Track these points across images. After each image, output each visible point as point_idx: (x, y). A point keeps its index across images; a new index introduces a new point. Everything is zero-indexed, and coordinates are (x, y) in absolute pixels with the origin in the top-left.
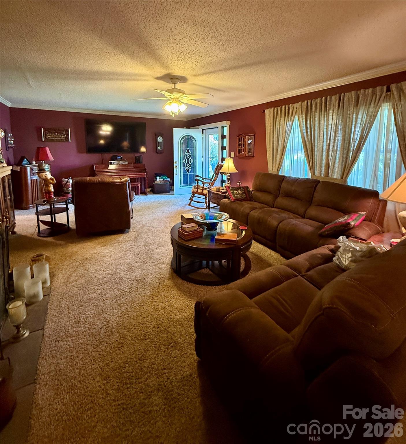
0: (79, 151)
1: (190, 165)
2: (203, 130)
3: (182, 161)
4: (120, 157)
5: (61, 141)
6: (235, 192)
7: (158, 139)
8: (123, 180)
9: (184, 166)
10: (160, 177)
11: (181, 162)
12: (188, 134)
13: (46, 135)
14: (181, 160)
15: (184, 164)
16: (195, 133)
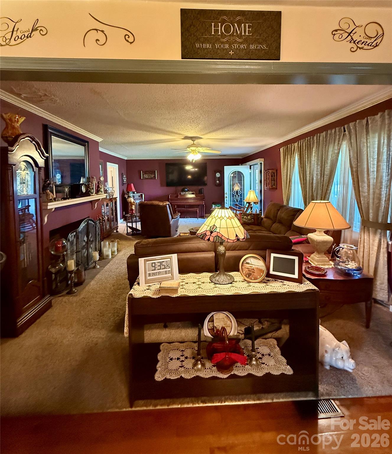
0: (162, 185)
1: (239, 196)
2: (250, 166)
3: (232, 193)
4: (187, 189)
5: (151, 178)
6: (245, 217)
7: (217, 175)
8: (164, 204)
9: (233, 196)
10: (214, 205)
11: (230, 193)
12: (237, 170)
13: (143, 175)
14: (230, 192)
15: (233, 195)
16: (243, 169)
